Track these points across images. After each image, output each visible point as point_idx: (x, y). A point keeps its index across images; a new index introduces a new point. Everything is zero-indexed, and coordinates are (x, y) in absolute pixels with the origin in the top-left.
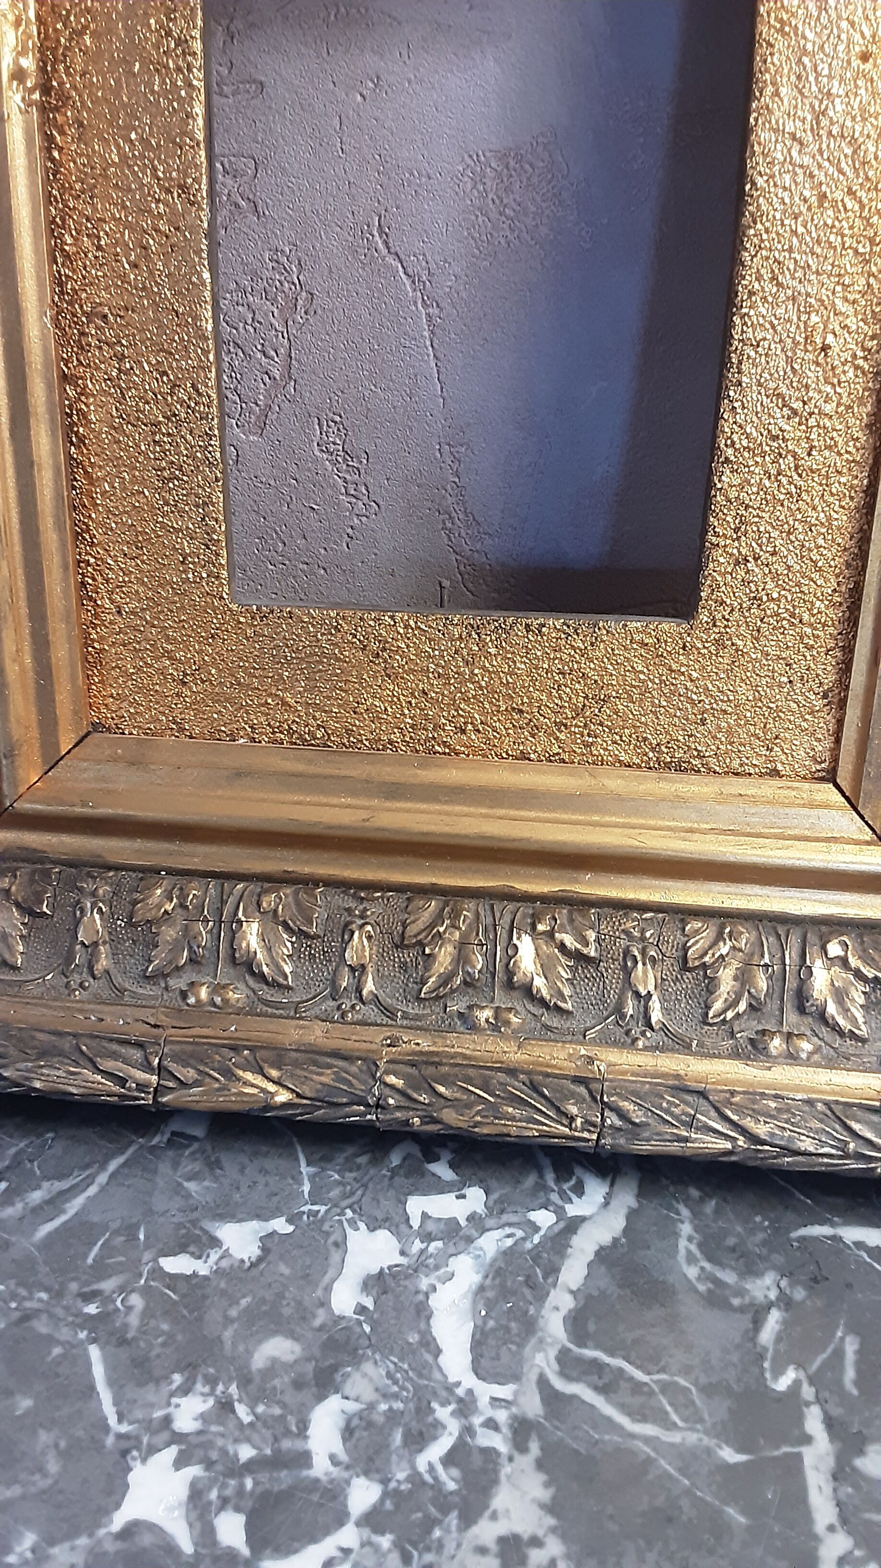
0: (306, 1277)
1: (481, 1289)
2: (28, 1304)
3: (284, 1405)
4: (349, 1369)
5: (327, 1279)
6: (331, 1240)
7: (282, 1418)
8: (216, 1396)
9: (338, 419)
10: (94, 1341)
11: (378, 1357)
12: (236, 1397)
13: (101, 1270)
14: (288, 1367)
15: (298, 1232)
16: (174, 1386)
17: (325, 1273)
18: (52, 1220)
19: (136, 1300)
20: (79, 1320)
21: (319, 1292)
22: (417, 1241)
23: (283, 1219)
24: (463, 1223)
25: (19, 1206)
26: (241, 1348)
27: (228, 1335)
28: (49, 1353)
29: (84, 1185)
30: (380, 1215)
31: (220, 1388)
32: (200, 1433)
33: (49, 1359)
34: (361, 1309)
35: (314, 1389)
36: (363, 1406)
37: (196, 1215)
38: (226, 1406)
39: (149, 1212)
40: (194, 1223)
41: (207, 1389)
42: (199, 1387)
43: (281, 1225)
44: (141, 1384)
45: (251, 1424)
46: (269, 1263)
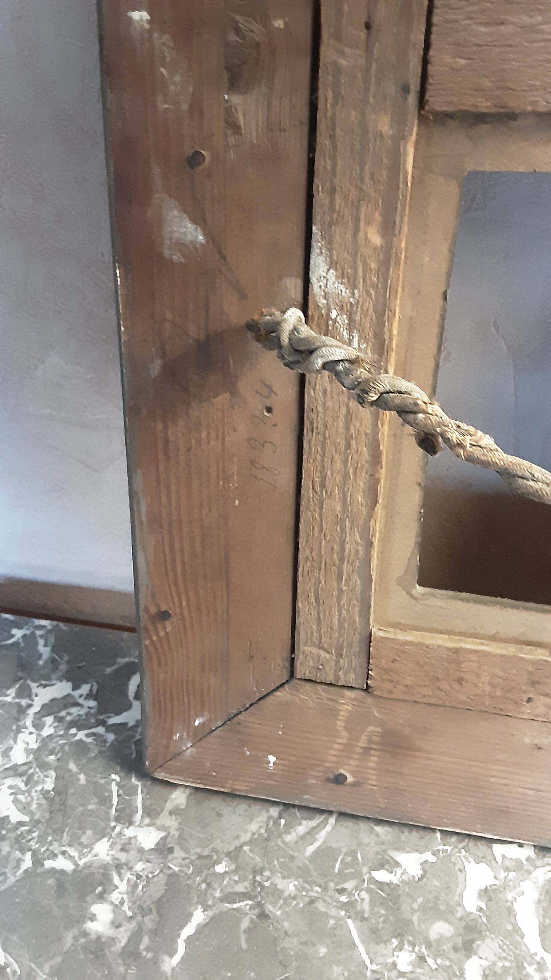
0: (448, 888)
1: (540, 901)
2: (311, 894)
3: (451, 960)
4: (479, 942)
5: (459, 890)
6: (457, 868)
7: (450, 967)
8: (416, 953)
10: (349, 917)
11: (493, 936)
12: (426, 954)
13: (343, 877)
14: (449, 939)
15: (439, 861)
16: (394, 946)
17: (457, 887)
18: (312, 844)
19: (364, 895)
20: (338, 905)
21: (457, 898)
22: (502, 871)
23: (430, 853)
24: (525, 862)
25: (294, 834)
26: (423, 927)
27: (415, 918)
28: (329, 923)
29: (323, 825)
30: (481, 855)
31: (417, 948)
32: (412, 972)
33: (329, 926)
34: (480, 909)
35: (464, 952)
36: (490, 964)
37: (384, 847)
38: (422, 959)
39: (360, 844)
40: (385, 851)
41: (411, 948)
42: (406, 946)
43: (429, 856)
44: (377, 943)
45: (436, 969)
46: (428, 879)
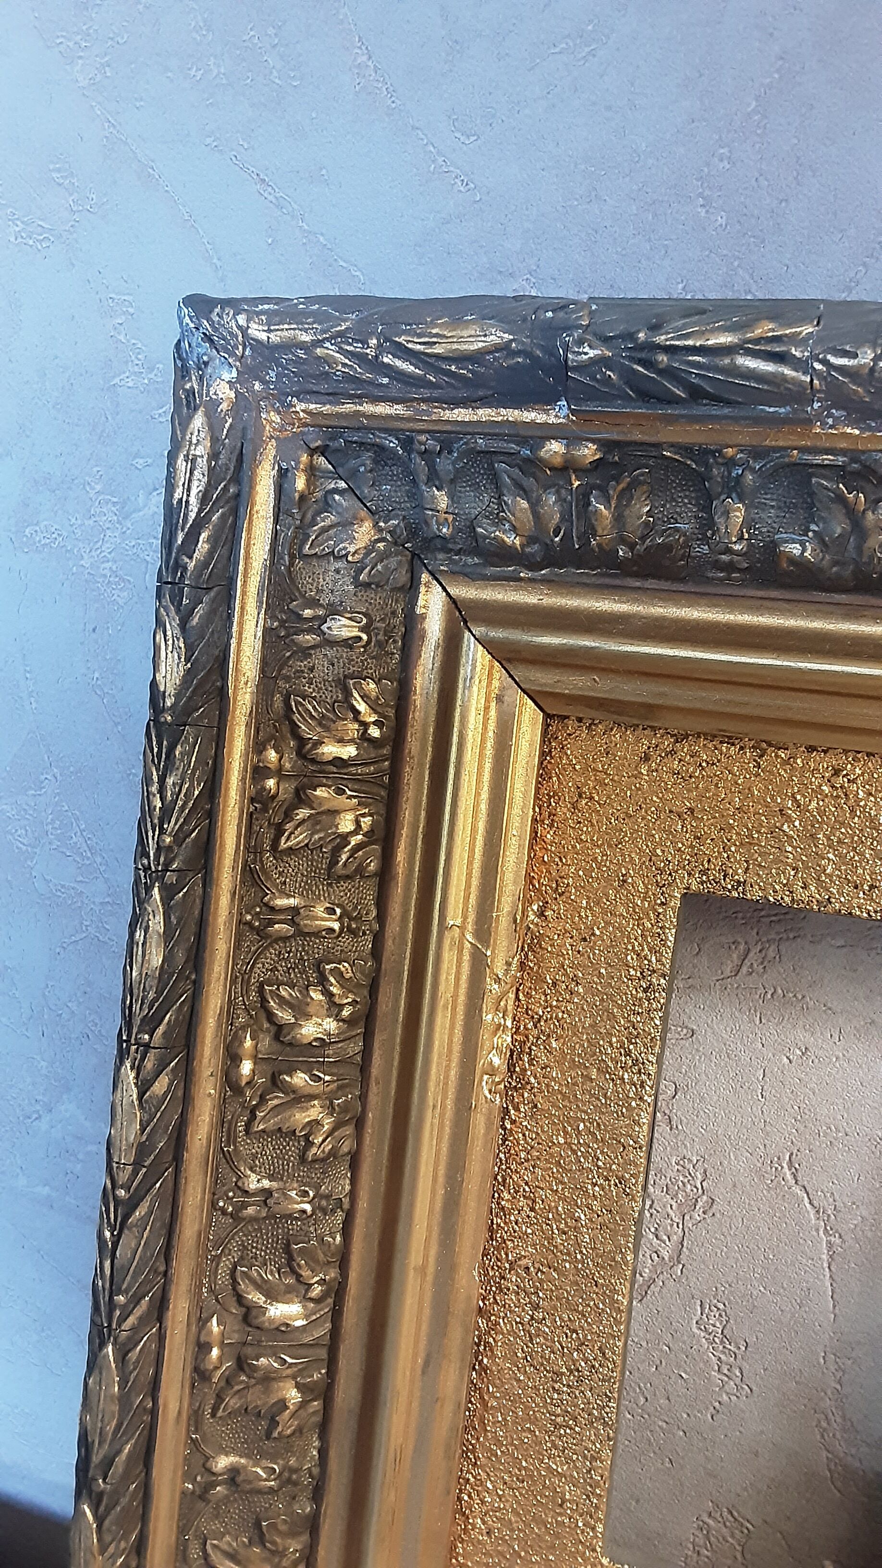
9: (721, 1306)
